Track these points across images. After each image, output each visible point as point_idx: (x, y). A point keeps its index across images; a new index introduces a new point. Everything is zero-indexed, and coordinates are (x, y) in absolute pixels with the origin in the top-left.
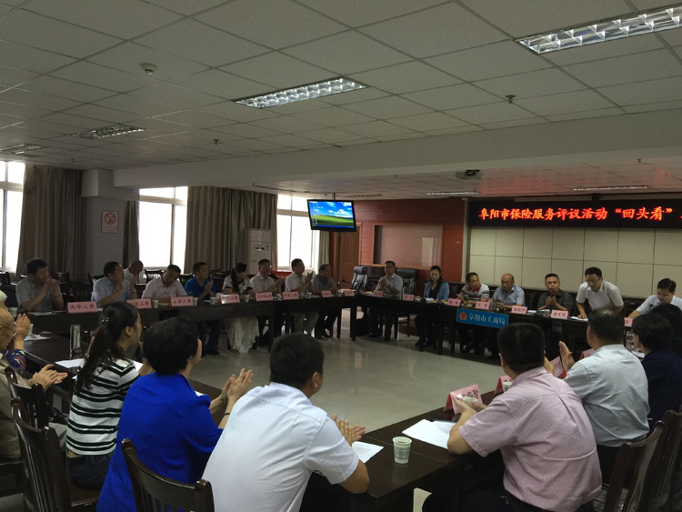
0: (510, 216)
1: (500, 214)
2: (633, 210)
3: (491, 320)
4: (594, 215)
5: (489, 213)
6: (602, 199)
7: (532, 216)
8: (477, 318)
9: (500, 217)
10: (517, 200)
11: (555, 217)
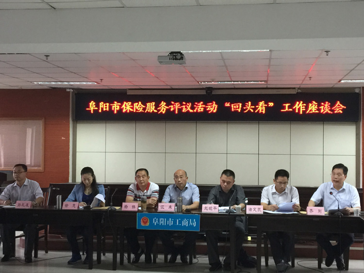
0: (121, 110)
1: (110, 107)
2: (240, 104)
3: (180, 222)
4: (205, 109)
5: (97, 105)
6: (214, 93)
7: (144, 109)
8: (162, 222)
9: (111, 111)
10: (129, 93)
11: (168, 110)
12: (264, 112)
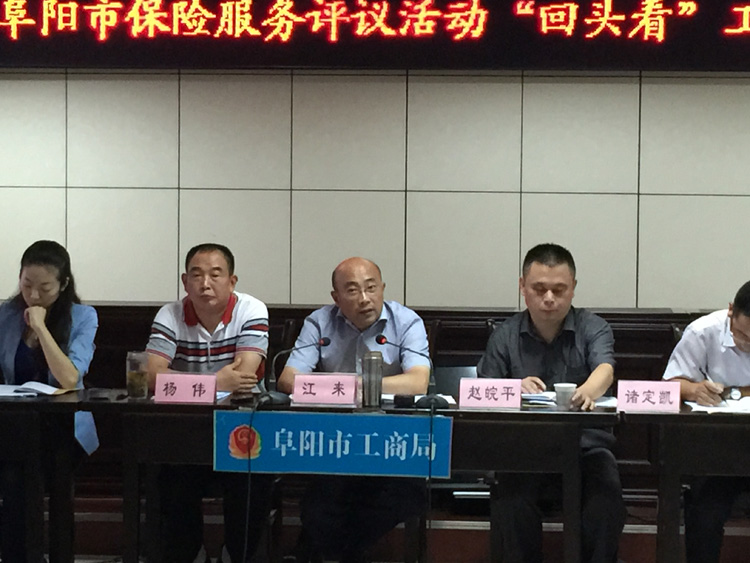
0: (123, 27)
1: (84, 17)
2: (573, 8)
3: (377, 445)
4: (441, 23)
5: (34, 10)
7: (212, 25)
8: (310, 443)
9: (85, 30)
11: (301, 30)
12: (660, 37)
